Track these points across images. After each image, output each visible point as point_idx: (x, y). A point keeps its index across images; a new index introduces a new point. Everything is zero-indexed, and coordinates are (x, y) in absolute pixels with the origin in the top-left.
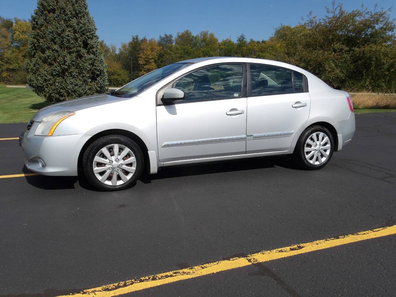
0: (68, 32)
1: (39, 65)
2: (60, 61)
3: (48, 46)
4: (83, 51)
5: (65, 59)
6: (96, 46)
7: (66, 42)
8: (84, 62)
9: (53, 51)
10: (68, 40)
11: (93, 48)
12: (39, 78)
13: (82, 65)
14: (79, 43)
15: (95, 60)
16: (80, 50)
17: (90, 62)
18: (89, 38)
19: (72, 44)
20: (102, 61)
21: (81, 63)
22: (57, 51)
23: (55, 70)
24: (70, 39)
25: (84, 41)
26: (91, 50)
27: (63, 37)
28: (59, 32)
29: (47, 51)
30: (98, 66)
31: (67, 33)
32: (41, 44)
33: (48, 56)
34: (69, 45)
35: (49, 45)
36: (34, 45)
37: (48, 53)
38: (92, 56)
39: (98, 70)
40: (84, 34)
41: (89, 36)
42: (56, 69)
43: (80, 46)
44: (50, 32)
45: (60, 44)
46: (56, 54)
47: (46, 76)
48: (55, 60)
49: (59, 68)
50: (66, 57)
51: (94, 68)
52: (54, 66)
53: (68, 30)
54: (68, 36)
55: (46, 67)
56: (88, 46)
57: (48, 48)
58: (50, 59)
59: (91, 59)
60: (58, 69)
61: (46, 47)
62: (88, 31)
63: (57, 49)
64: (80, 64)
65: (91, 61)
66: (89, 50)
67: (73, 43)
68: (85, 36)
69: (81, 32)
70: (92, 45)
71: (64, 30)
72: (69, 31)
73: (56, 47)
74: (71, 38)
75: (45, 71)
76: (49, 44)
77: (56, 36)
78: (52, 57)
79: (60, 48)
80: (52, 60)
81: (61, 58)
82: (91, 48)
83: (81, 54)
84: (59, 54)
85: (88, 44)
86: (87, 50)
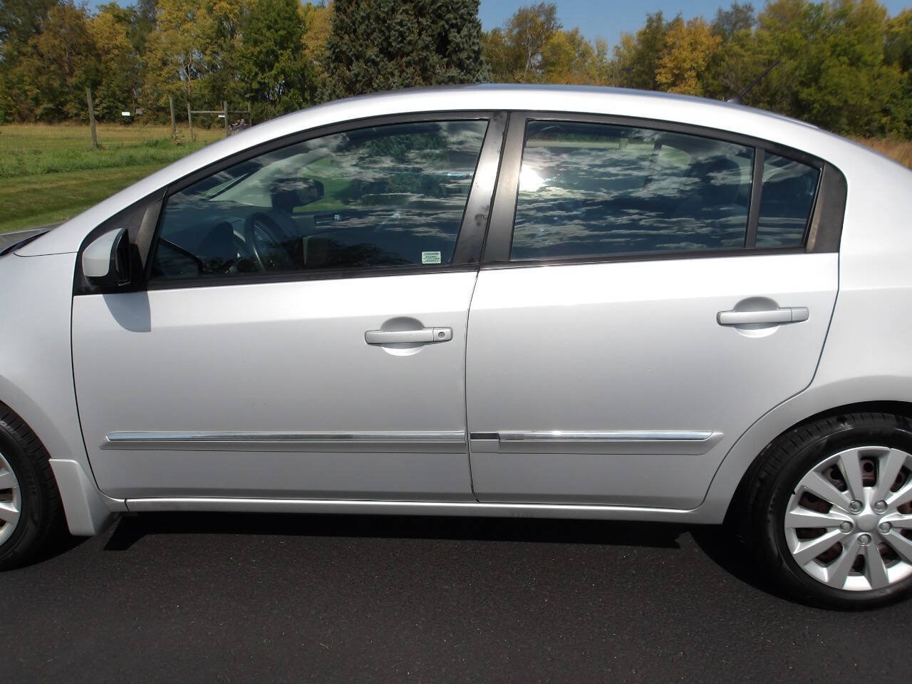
0: (401, 14)
2: (378, 85)
3: (358, 51)
4: (434, 58)
5: (389, 82)
6: (470, 47)
7: (395, 40)
9: (366, 62)
10: (401, 34)
11: (461, 50)
14: (423, 40)
16: (425, 57)
18: (452, 26)
19: (410, 43)
22: (375, 63)
24: (405, 33)
25: (439, 34)
26: (454, 58)
27: (389, 28)
28: (383, 15)
29: (355, 63)
31: (399, 17)
32: (345, 48)
33: (357, 75)
34: (402, 47)
35: (360, 49)
36: (334, 52)
37: (355, 68)
38: (454, 72)
40: (440, 17)
41: (454, 21)
43: (426, 47)
44: (362, 17)
45: (381, 44)
46: (371, 70)
48: (369, 85)
50: (394, 76)
53: (403, 11)
54: (401, 24)
56: (448, 47)
57: (358, 56)
58: (360, 82)
59: (451, 79)
61: (354, 55)
62: (450, 8)
63: (373, 57)
66: (450, 56)
67: (411, 40)
68: (443, 22)
69: (432, 12)
70: (458, 45)
71: (393, 10)
72: (406, 12)
73: (372, 53)
74: (408, 29)
76: (361, 46)
77: (374, 25)
78: (363, 77)
79: (382, 56)
80: (363, 84)
81: (382, 80)
82: (455, 52)
83: (428, 67)
84: (379, 70)
85: (449, 42)
86: (445, 56)
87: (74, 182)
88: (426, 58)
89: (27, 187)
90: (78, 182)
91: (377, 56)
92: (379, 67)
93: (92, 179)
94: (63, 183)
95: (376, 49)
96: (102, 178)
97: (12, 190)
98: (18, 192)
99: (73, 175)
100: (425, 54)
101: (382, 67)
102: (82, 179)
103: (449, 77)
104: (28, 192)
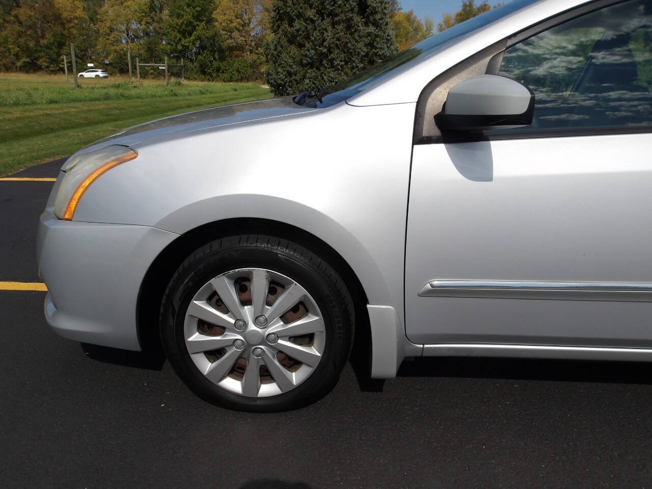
1: (282, 47)
2: (315, 38)
3: (299, 12)
4: (357, 19)
5: (324, 35)
6: (382, 10)
7: (328, 4)
8: (357, 41)
9: (306, 20)
11: (376, 13)
12: (280, 70)
13: (353, 45)
14: (350, 4)
15: (376, 36)
16: (351, 17)
17: (367, 40)
19: (339, 6)
20: (389, 38)
21: (350, 42)
22: (313, 21)
23: (306, 56)
26: (371, 18)
29: (297, 21)
30: (381, 48)
32: (289, 9)
33: (298, 31)
34: (334, 9)
35: (301, 11)
36: (278, 13)
37: (297, 25)
38: (371, 29)
39: (380, 56)
42: (308, 53)
43: (352, 10)
45: (318, 7)
46: (310, 27)
47: (291, 66)
48: (307, 38)
49: (313, 52)
50: (327, 31)
51: (374, 53)
52: (306, 49)
55: (294, 50)
56: (367, 10)
57: (299, 16)
58: (301, 35)
59: (369, 34)
60: (311, 54)
61: (296, 15)
63: (312, 16)
64: (349, 45)
65: (369, 38)
66: (368, 17)
67: (341, 4)
70: (374, 8)
73: (311, 13)
75: (290, 57)
76: (301, 8)
78: (303, 32)
79: (318, 16)
80: (303, 37)
81: (318, 34)
82: (372, 14)
83: (353, 25)
84: (315, 27)
85: (368, 6)
86: (364, 18)
87: (73, 110)
88: (351, 19)
89: (41, 112)
90: (76, 110)
91: (314, 16)
92: (316, 24)
93: (86, 108)
94: (65, 110)
95: (314, 11)
96: (92, 108)
97: (32, 114)
98: (37, 116)
99: (71, 105)
100: (351, 15)
101: (318, 24)
102: (78, 108)
103: (368, 33)
104: (43, 115)
